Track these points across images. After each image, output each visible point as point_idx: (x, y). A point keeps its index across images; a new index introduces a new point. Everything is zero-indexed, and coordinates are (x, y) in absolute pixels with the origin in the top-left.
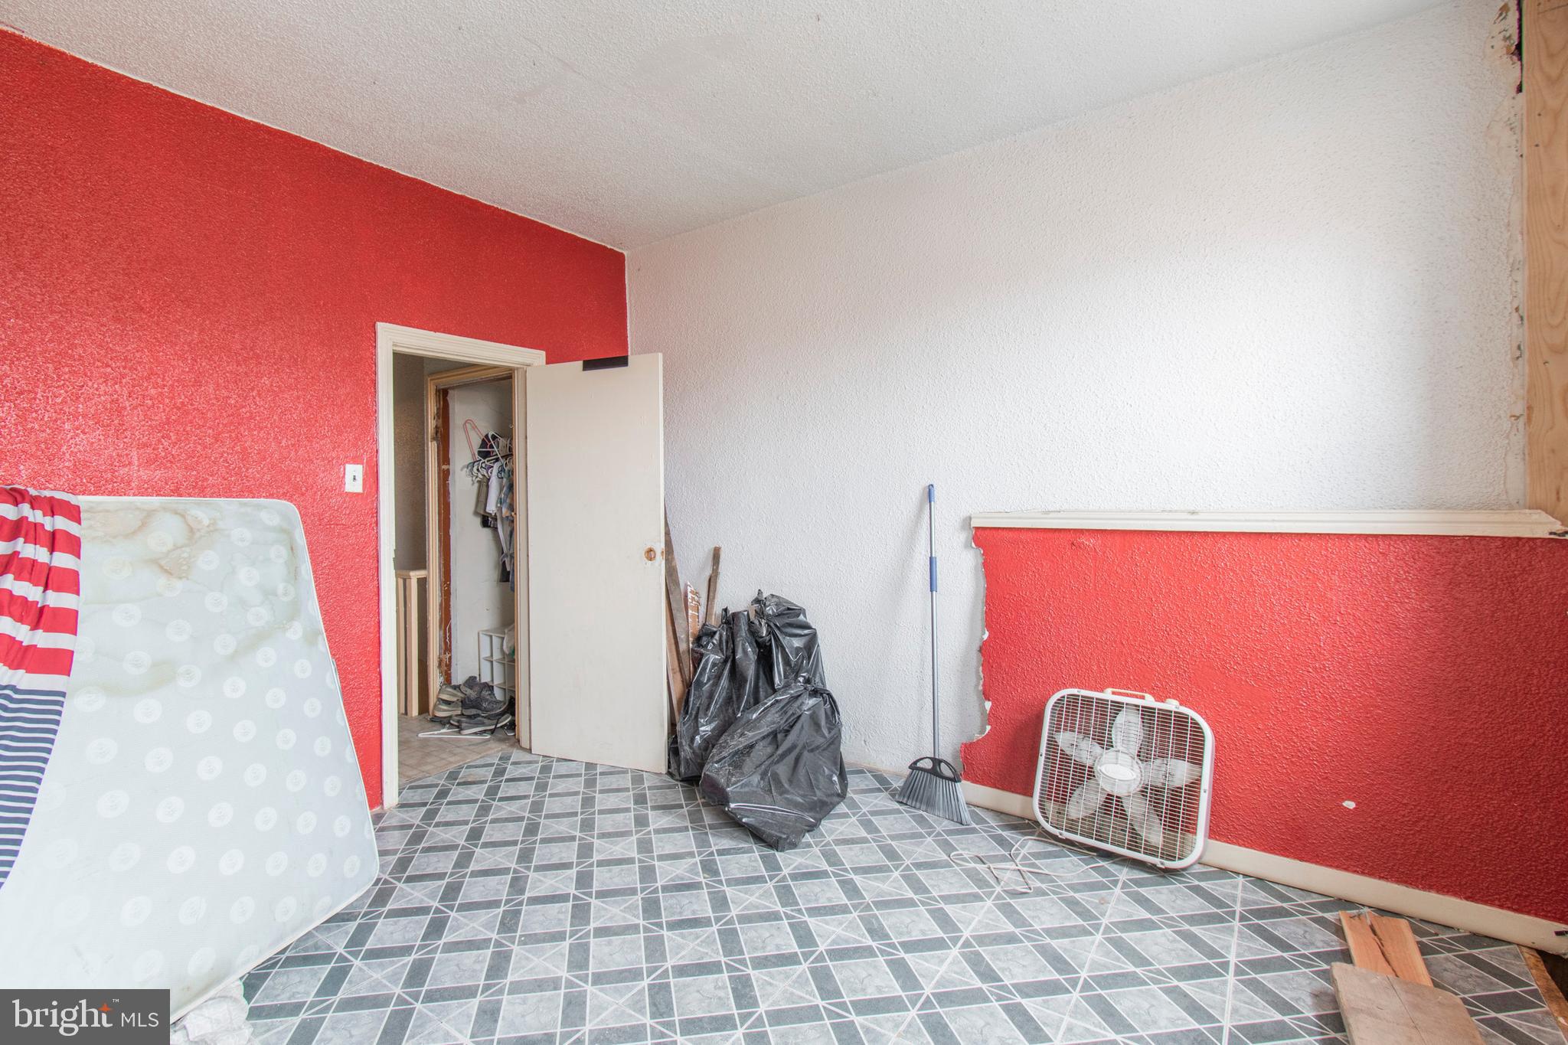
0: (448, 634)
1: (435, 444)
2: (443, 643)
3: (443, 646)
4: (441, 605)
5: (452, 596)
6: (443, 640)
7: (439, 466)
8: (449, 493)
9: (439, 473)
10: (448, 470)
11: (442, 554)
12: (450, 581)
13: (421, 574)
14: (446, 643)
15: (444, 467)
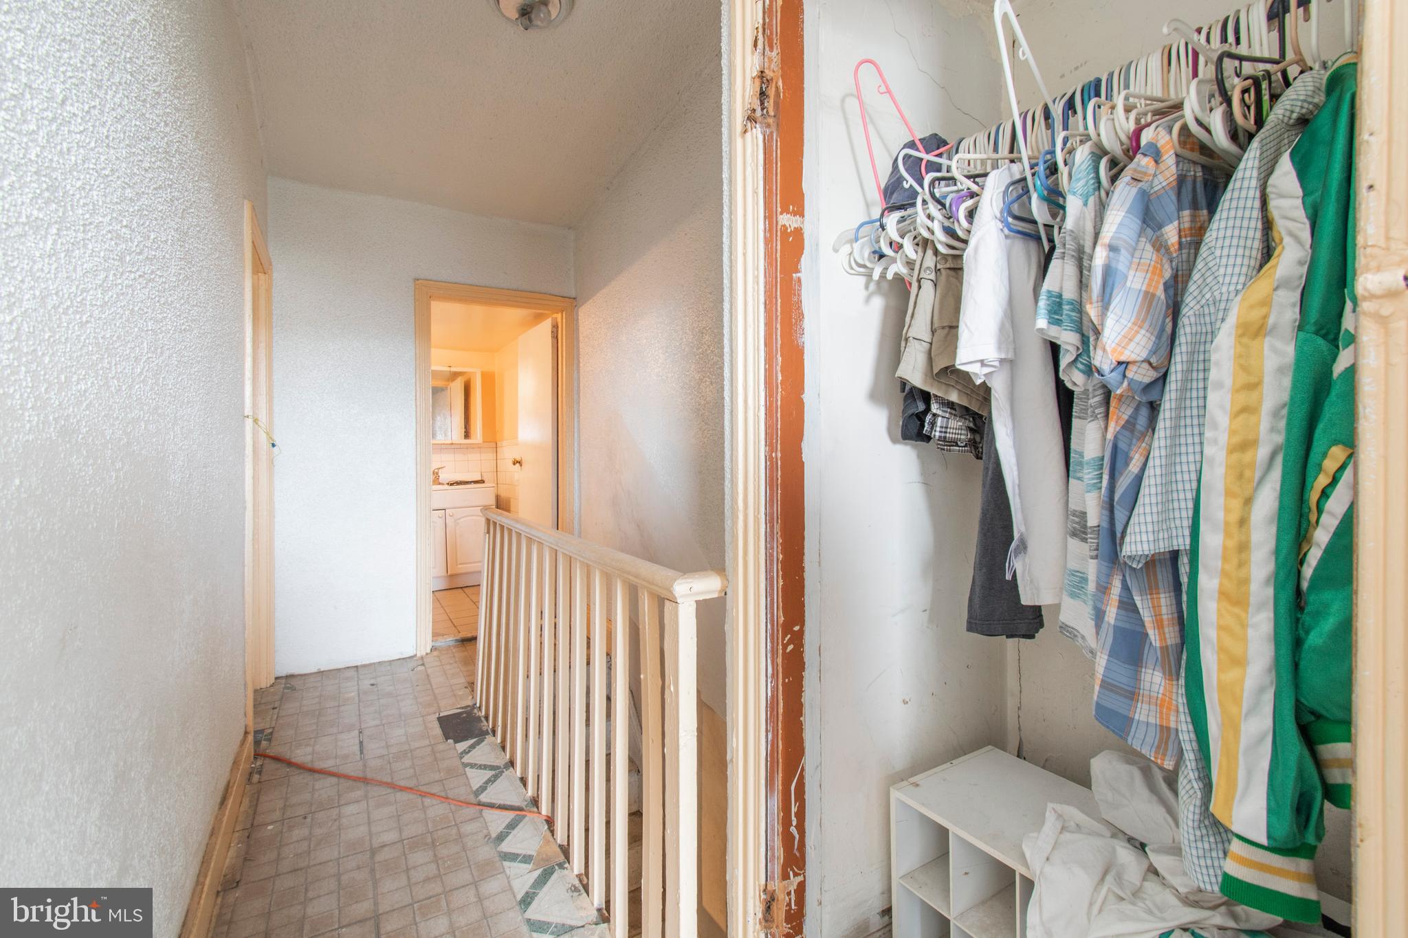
0: (794, 809)
1: (757, 134)
2: (777, 843)
3: (779, 852)
4: (772, 706)
5: (806, 674)
6: (778, 828)
7: (770, 216)
8: (801, 316)
9: (768, 241)
10: (798, 232)
11: (777, 528)
12: (802, 624)
13: (707, 586)
14: (787, 839)
15: (786, 220)
